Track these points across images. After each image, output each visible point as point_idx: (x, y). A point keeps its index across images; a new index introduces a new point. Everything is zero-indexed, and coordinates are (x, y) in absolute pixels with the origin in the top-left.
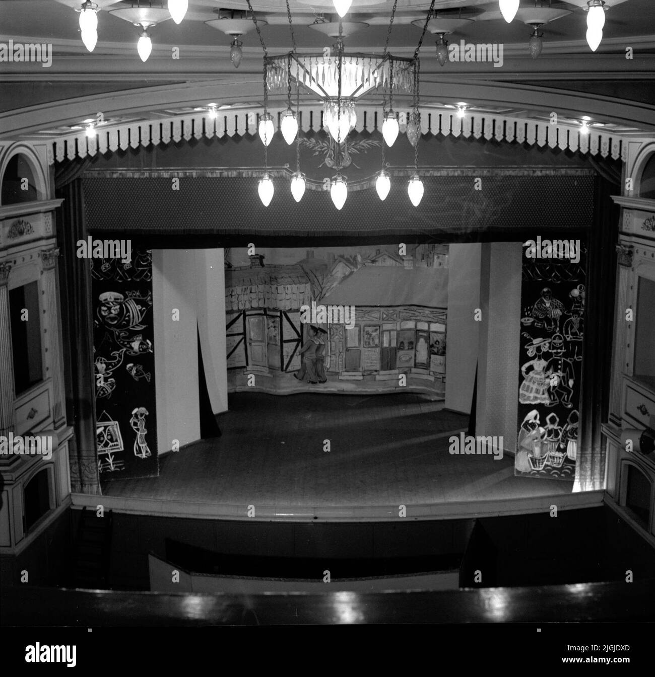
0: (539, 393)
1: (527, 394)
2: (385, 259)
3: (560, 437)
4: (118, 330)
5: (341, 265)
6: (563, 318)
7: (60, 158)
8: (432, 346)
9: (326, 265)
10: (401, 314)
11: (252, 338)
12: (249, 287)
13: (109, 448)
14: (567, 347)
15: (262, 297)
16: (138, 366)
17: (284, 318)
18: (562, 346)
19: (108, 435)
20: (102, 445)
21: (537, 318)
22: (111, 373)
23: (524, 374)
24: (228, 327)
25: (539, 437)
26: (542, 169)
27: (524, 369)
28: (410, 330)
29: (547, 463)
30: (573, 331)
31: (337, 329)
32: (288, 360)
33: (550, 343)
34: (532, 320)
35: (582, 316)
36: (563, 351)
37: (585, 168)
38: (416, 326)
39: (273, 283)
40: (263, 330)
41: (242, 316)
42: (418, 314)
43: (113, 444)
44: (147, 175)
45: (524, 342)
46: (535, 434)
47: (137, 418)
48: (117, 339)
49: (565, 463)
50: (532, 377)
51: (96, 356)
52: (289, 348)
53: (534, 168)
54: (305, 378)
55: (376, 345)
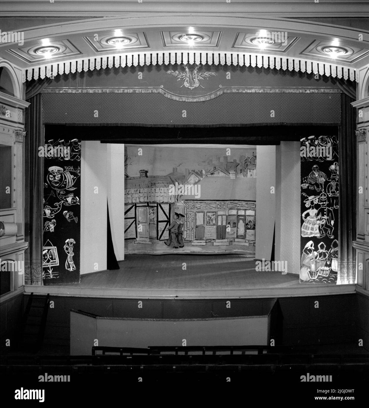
0: (313, 230)
1: (306, 231)
2: (219, 172)
3: (327, 257)
4: (59, 190)
5: (193, 176)
6: (326, 183)
7: (30, 79)
8: (247, 224)
9: (184, 176)
10: (228, 205)
11: (140, 221)
12: (139, 189)
13: (50, 263)
14: (329, 200)
15: (146, 196)
16: (70, 212)
17: (159, 207)
18: (326, 200)
19: (50, 255)
20: (46, 261)
21: (310, 184)
22: (54, 216)
23: (303, 218)
24: (126, 213)
25: (314, 258)
26: (310, 89)
27: (303, 215)
28: (234, 215)
29: (319, 274)
30: (332, 190)
31: (190, 214)
32: (161, 233)
33: (319, 199)
34: (307, 185)
35: (338, 181)
36: (327, 203)
37: (335, 88)
38: (237, 213)
39: (152, 186)
40: (147, 215)
41: (134, 207)
42: (238, 205)
43: (53, 261)
44: (80, 91)
45: (303, 198)
46: (312, 256)
47: (68, 245)
48: (58, 196)
49: (330, 274)
50: (309, 220)
51: (45, 205)
52: (162, 226)
53: (306, 88)
54: (171, 245)
55: (214, 224)
